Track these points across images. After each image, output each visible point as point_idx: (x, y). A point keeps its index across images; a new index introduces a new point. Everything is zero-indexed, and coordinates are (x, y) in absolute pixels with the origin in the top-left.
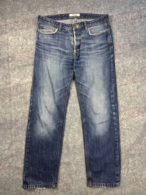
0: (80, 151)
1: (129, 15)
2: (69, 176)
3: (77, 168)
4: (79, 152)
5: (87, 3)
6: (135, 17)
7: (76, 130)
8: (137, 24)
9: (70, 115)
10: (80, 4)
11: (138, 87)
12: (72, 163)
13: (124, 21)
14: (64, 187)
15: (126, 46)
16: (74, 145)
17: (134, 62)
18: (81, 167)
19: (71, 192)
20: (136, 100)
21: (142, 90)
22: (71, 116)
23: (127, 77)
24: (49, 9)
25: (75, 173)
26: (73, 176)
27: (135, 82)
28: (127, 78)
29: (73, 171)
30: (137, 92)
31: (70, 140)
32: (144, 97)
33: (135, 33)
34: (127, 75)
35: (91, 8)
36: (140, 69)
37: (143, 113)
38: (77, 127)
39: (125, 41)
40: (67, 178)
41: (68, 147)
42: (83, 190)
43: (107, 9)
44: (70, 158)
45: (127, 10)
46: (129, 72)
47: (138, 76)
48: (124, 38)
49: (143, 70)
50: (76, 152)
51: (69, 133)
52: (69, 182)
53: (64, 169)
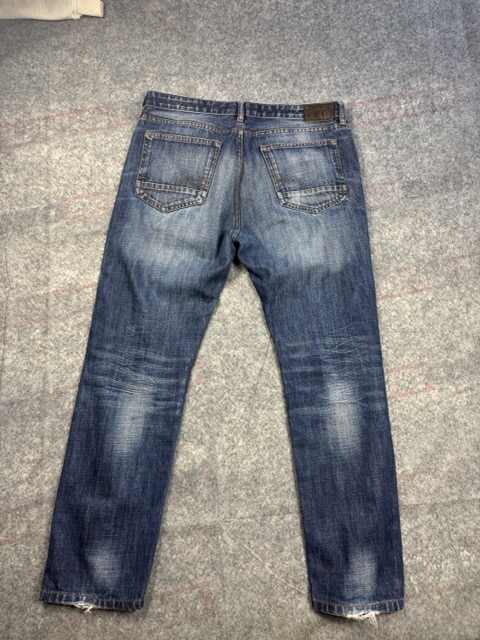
0: (250, 492)
1: (399, 104)
2: (214, 569)
3: (240, 544)
4: (248, 495)
5: (280, 68)
6: (416, 110)
7: (239, 426)
8: (422, 128)
9: (223, 381)
10: (260, 70)
11: (427, 306)
12: (224, 528)
13: (385, 119)
14: (197, 603)
15: (390, 188)
16: (232, 473)
17: (413, 234)
18: (252, 542)
19: (219, 623)
20: (419, 342)
21: (439, 315)
22: (227, 383)
23: (393, 274)
24: (174, 79)
25: (231, 560)
26: (225, 570)
27: (416, 291)
28: (394, 278)
29: (227, 553)
30: (423, 318)
31: (221, 457)
32: (443, 335)
33: (416, 152)
34: (392, 268)
35: (291, 82)
36: (430, 253)
37: (441, 382)
38: (242, 418)
39: (388, 173)
40: (208, 575)
41: (212, 476)
42: (257, 616)
43: (336, 85)
44: (219, 511)
45: (395, 89)
46: (399, 262)
47: (426, 273)
48: (386, 167)
49: (440, 257)
50: (239, 495)
51: (218, 435)
52: (212, 589)
53: (197, 548)
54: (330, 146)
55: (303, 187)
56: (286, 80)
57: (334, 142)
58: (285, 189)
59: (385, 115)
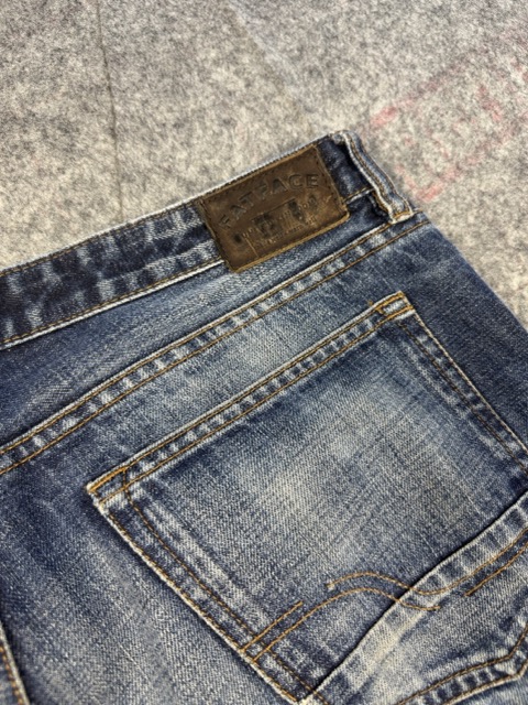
54: (394, 333)
55: (390, 590)
56: (67, 128)
57: (398, 308)
58: (320, 657)
59: (488, 126)
